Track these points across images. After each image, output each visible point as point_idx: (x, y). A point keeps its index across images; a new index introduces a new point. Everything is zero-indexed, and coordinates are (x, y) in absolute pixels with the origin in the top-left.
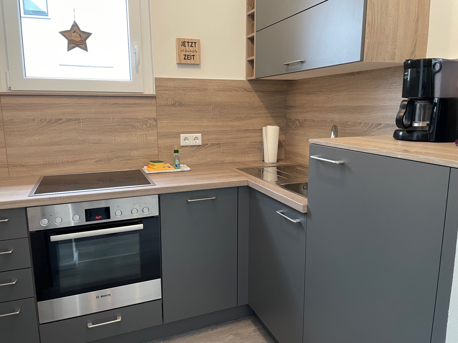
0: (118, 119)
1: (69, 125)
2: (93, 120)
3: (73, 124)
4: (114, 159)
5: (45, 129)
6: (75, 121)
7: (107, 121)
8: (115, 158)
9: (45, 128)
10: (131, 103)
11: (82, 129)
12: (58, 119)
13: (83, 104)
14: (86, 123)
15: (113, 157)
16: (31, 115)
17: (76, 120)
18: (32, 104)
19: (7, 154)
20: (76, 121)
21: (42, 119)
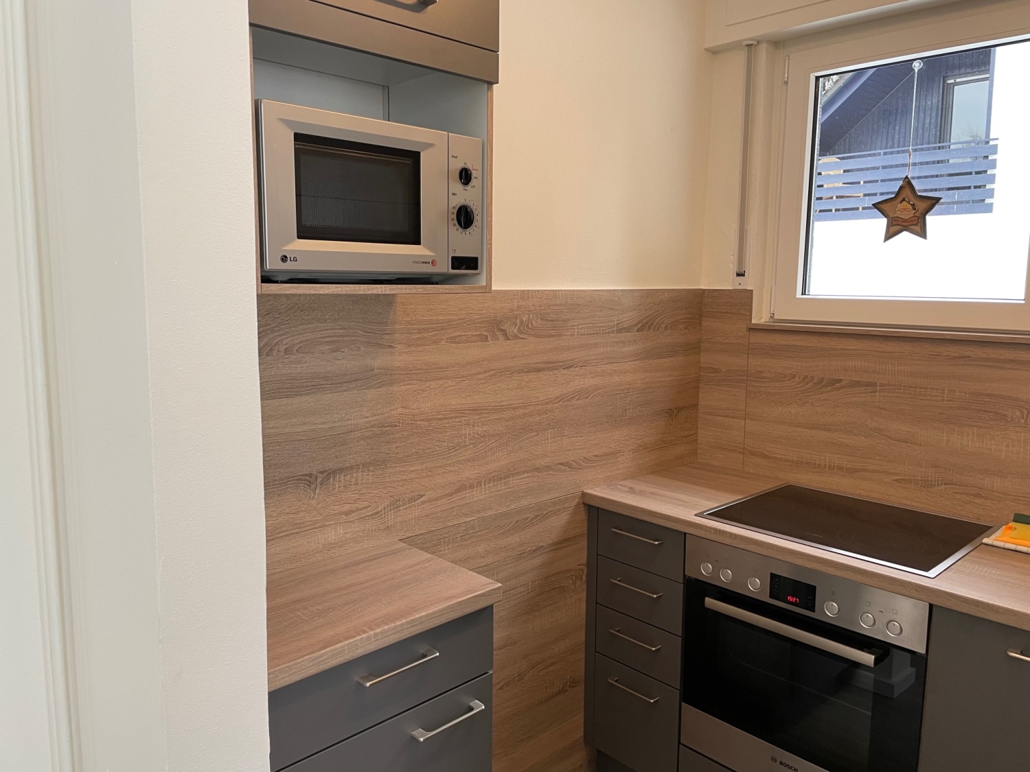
0: (963, 394)
1: (853, 394)
2: (904, 390)
3: (861, 393)
4: (938, 484)
5: (808, 396)
6: (865, 386)
7: (935, 395)
8: (942, 484)
9: (810, 394)
10: (1002, 357)
11: (876, 404)
12: (835, 379)
13: (888, 352)
14: (887, 394)
15: (938, 481)
16: (790, 366)
17: (868, 385)
18: (795, 346)
19: (746, 430)
20: (869, 388)
21: (807, 376)
